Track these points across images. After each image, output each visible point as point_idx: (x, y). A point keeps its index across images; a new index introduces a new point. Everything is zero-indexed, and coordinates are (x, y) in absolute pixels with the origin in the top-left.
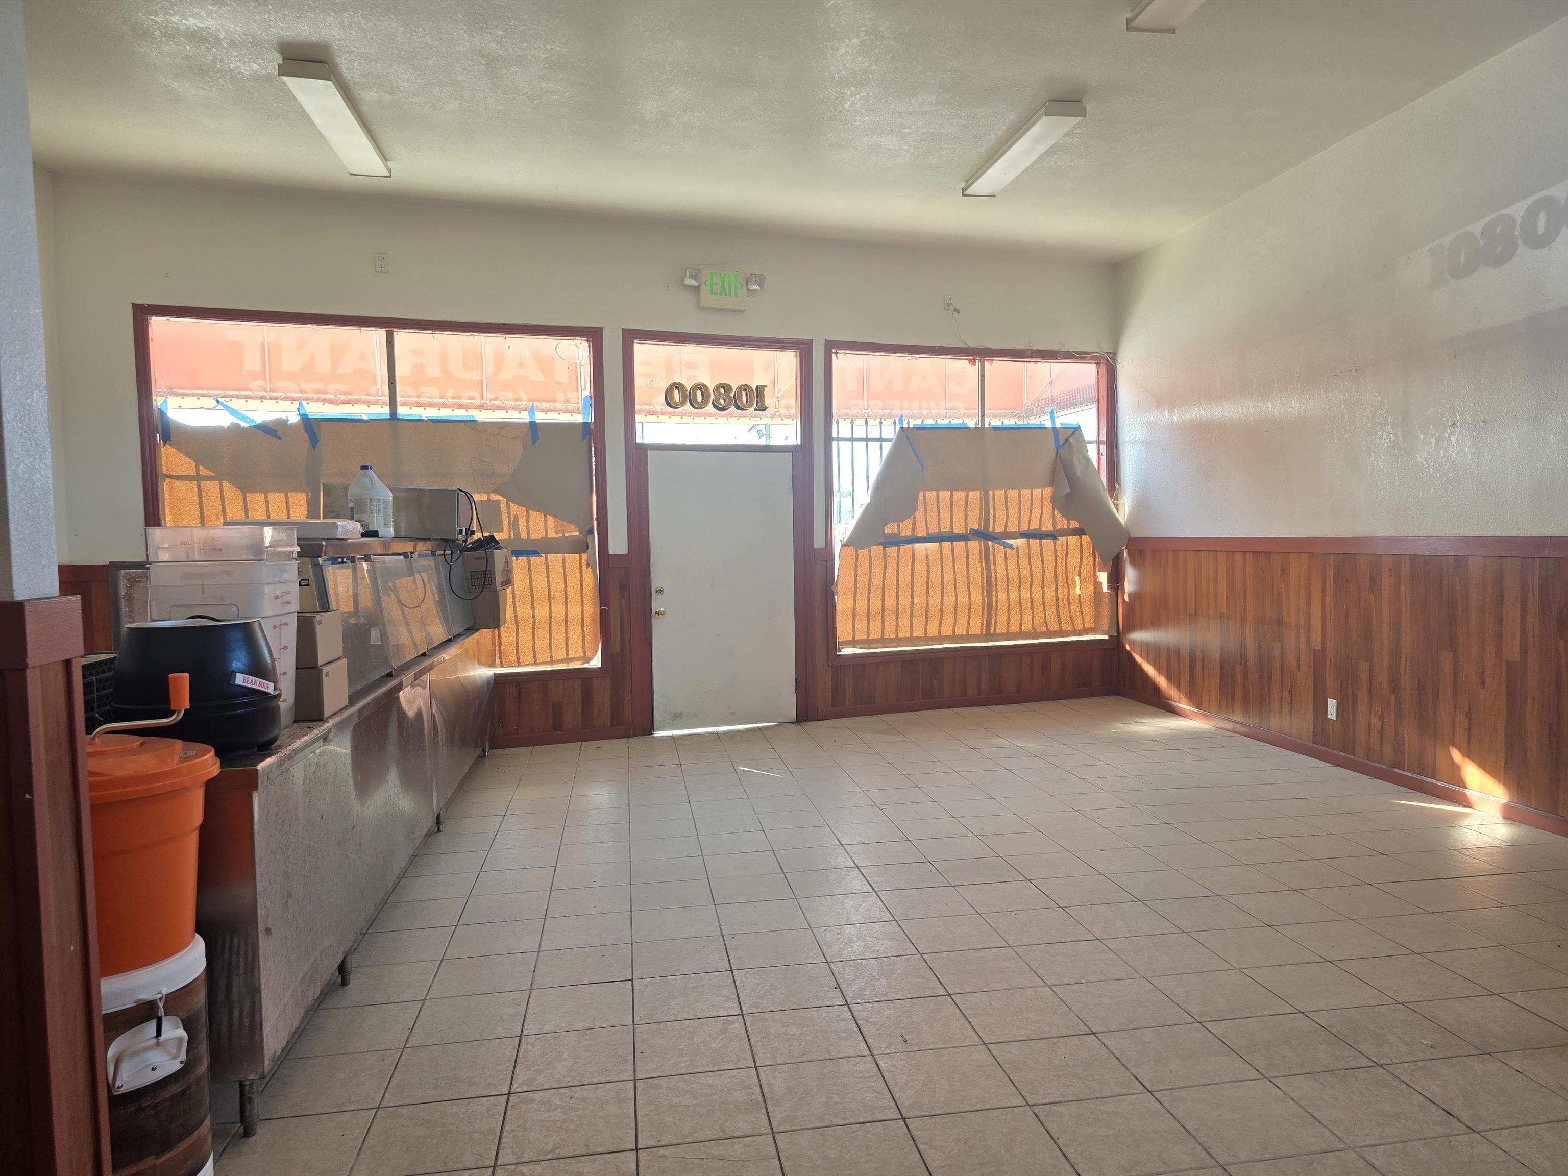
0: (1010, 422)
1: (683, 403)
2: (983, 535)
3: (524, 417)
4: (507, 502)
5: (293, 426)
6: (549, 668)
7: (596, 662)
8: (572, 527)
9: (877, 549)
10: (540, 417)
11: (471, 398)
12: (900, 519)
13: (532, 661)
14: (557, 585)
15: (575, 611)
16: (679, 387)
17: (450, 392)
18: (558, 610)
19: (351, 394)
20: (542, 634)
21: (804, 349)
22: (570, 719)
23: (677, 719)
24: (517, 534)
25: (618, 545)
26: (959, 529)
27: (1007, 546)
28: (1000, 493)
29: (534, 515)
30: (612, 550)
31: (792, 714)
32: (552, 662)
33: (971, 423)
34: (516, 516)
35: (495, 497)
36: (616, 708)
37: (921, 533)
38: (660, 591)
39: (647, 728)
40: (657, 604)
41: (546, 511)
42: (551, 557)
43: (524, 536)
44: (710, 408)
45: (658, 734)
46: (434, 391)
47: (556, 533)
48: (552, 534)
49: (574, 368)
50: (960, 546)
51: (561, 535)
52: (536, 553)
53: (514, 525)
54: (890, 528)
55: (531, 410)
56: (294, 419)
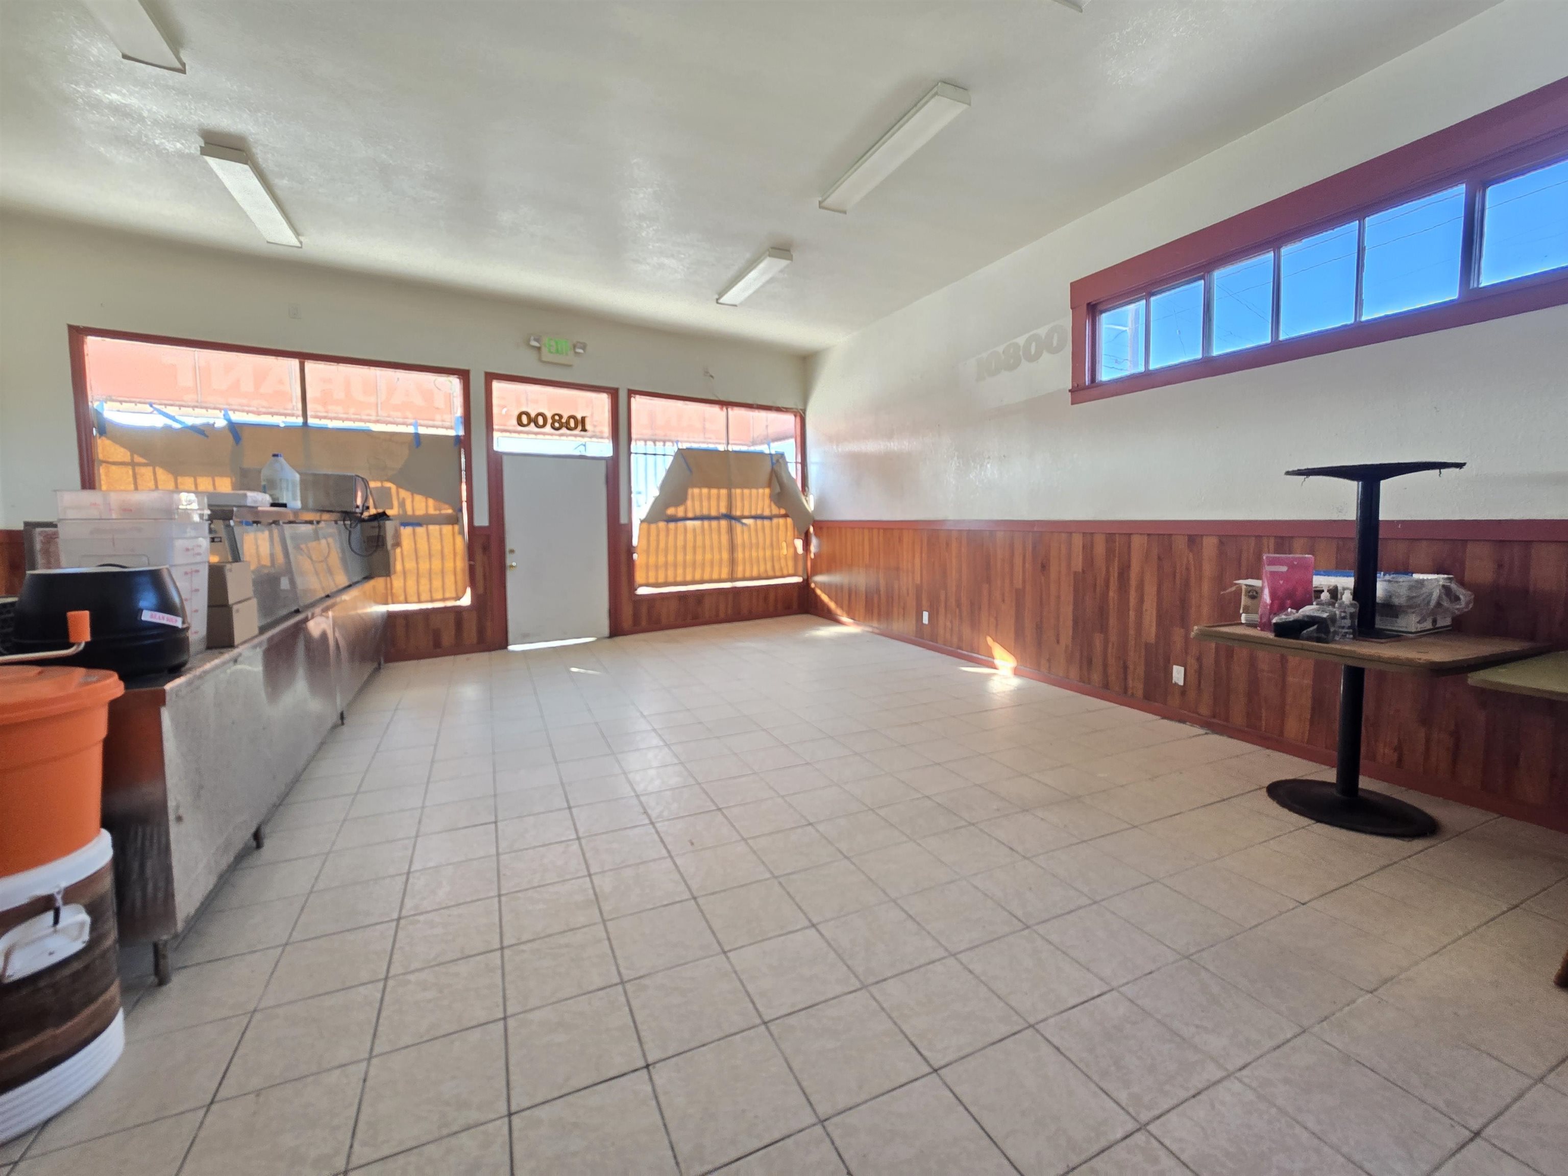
0: (744, 448)
1: (528, 424)
2: (729, 517)
3: (411, 430)
4: (397, 489)
5: (221, 430)
6: (430, 606)
7: (466, 600)
8: (447, 506)
9: (662, 524)
10: (422, 431)
11: (369, 415)
12: (676, 505)
13: (417, 600)
14: (436, 546)
15: (449, 565)
16: (527, 414)
17: (352, 410)
18: (437, 564)
19: (271, 408)
20: (424, 581)
21: (614, 393)
22: (447, 638)
23: (525, 639)
24: (405, 511)
25: (482, 520)
26: (714, 513)
27: (743, 524)
28: (738, 491)
29: (418, 498)
30: (477, 523)
31: (606, 631)
32: (432, 601)
33: (721, 448)
34: (404, 499)
35: (388, 485)
36: (481, 631)
37: (690, 515)
38: (512, 551)
39: (504, 644)
40: (510, 560)
41: (427, 494)
42: (431, 527)
43: (410, 512)
44: (548, 428)
45: (511, 648)
46: (339, 409)
47: (435, 509)
48: (432, 511)
49: (449, 397)
50: (714, 523)
51: (437, 512)
52: (420, 525)
53: (402, 504)
54: (671, 511)
55: (416, 425)
56: (221, 423)
